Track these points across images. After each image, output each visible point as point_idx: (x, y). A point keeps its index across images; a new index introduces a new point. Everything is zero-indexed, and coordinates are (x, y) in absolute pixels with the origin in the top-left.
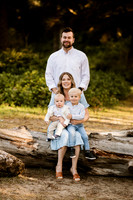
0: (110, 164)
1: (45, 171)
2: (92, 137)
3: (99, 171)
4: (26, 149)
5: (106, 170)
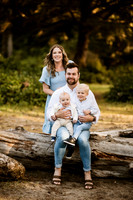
0: (110, 166)
1: (43, 173)
2: (92, 138)
3: (99, 173)
4: (24, 151)
5: (105, 172)
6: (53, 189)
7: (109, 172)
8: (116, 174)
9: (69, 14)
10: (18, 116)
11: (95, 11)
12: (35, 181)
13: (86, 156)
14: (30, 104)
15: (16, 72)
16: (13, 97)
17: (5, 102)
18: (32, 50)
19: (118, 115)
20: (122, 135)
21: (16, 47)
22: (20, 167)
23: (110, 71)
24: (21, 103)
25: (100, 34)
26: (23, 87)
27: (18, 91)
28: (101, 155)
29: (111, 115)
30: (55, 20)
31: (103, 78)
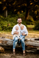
0: (31, 49)
2: (25, 40)
3: (28, 51)
4: (5, 44)
5: (30, 51)
6: (13, 56)
7: (31, 51)
8: (33, 51)
9: (23, 5)
10: (6, 34)
11: (31, 4)
12: (7, 53)
13: (24, 46)
14: (10, 30)
15: (6, 21)
16: (5, 28)
17: (3, 30)
18: (13, 15)
19: (36, 34)
20: (35, 40)
21: (8, 14)
22: (3, 49)
23: (36, 21)
24: (7, 30)
25: (32, 11)
26: (8, 25)
27: (7, 27)
28: (28, 46)
29: (34, 34)
30: (19, 6)
31: (33, 23)
